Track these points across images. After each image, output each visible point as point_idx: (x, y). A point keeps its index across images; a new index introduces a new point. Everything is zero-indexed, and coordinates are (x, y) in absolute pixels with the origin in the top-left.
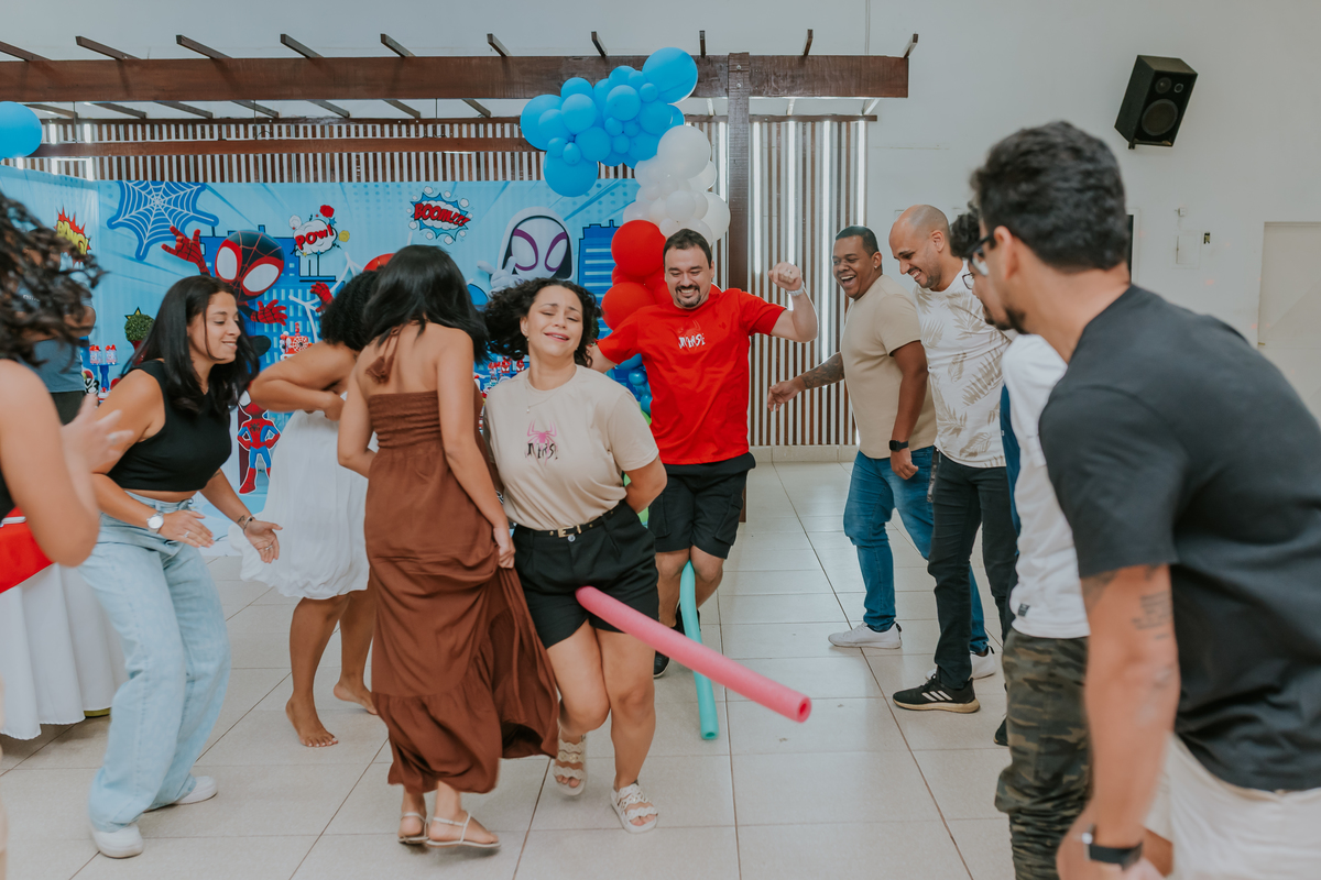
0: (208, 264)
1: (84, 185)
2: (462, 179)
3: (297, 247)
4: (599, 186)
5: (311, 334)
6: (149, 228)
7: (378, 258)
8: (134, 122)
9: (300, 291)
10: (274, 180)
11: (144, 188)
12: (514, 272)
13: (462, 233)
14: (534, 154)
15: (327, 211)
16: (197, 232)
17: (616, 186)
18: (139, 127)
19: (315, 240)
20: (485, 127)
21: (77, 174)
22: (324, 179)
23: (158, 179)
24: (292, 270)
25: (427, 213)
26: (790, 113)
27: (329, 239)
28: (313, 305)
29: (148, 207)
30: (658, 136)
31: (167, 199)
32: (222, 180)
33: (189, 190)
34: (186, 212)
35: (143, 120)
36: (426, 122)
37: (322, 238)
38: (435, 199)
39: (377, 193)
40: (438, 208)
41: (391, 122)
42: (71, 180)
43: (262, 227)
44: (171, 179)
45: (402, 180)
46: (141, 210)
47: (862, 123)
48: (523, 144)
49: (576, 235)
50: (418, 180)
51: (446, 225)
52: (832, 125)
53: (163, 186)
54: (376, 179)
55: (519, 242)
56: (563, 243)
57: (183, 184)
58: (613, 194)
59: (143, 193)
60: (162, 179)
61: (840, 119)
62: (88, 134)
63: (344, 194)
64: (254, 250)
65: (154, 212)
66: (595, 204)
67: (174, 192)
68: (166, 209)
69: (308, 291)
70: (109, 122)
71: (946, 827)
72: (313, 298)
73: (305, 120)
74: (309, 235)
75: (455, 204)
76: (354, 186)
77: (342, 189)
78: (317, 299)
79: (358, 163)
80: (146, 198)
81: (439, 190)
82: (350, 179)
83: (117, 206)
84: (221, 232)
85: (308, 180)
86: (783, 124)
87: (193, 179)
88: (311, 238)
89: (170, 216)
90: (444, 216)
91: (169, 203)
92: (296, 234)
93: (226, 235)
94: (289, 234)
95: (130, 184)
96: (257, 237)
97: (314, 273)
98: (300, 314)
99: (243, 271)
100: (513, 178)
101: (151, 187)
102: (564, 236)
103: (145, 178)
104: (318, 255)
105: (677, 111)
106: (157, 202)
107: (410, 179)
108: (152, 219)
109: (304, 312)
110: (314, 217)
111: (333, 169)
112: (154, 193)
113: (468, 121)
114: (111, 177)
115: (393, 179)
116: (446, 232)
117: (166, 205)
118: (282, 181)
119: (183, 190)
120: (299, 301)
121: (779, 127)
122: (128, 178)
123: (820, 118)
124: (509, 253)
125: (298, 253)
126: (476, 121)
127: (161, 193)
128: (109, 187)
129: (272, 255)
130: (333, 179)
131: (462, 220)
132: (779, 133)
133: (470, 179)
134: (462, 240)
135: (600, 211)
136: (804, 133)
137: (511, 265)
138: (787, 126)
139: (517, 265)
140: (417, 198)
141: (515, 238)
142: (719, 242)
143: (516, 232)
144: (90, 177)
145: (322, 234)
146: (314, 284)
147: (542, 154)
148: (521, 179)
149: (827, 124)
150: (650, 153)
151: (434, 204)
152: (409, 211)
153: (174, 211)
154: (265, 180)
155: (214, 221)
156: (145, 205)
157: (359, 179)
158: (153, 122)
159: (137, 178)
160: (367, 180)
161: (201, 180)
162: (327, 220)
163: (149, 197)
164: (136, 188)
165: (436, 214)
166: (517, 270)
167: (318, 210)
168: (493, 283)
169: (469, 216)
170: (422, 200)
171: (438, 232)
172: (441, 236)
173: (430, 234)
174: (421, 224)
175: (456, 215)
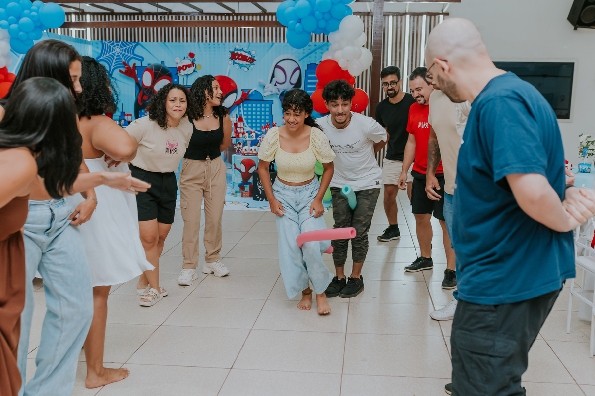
0: (139, 79)
1: (86, 42)
2: (253, 41)
3: (178, 72)
4: (315, 45)
6: (114, 62)
8: (108, 14)
10: (168, 41)
11: (112, 44)
12: (275, 85)
13: (252, 66)
14: (282, 29)
15: (192, 55)
16: (135, 64)
17: (323, 45)
18: (110, 16)
19: (186, 69)
20: (264, 17)
21: (83, 37)
22: (191, 41)
23: (118, 40)
25: (237, 57)
26: (407, 12)
27: (192, 68)
29: (113, 52)
30: (340, 20)
31: (122, 49)
32: (146, 41)
33: (131, 45)
34: (130, 55)
35: (112, 13)
36: (237, 15)
37: (189, 68)
38: (240, 50)
39: (214, 48)
40: (241, 55)
41: (222, 15)
42: (81, 40)
43: (163, 62)
44: (124, 40)
45: (225, 41)
46: (111, 54)
47: (441, 16)
48: (277, 24)
49: (304, 68)
50: (233, 41)
51: (245, 63)
52: (427, 17)
53: (120, 43)
54: (214, 41)
55: (278, 71)
56: (298, 72)
57: (129, 42)
58: (322, 49)
59: (112, 46)
60: (120, 40)
61: (430, 15)
62: (88, 19)
63: (200, 47)
64: (159, 72)
65: (116, 55)
66: (314, 54)
67: (125, 46)
68: (121, 54)
70: (97, 14)
71: (444, 339)
73: (183, 13)
74: (184, 66)
75: (249, 53)
76: (204, 44)
77: (199, 45)
79: (206, 34)
80: (113, 48)
81: (242, 46)
82: (202, 41)
83: (100, 52)
84: (145, 64)
85: (183, 41)
86: (403, 17)
87: (133, 40)
88: (184, 68)
89: (123, 56)
90: (244, 58)
91: (123, 51)
92: (178, 66)
93: (147, 66)
94: (174, 66)
95: (106, 42)
96: (161, 66)
99: (154, 82)
100: (276, 41)
101: (115, 43)
102: (299, 68)
103: (113, 39)
104: (187, 75)
105: (349, 8)
106: (118, 50)
107: (229, 41)
108: (115, 58)
110: (186, 58)
111: (195, 36)
112: (116, 46)
113: (256, 15)
114: (98, 39)
115: (222, 41)
116: (244, 66)
117: (121, 52)
118: (172, 41)
119: (129, 45)
121: (401, 18)
122: (105, 39)
123: (422, 14)
124: (273, 76)
125: (178, 75)
126: (260, 15)
127: (119, 46)
128: (97, 43)
129: (167, 75)
130: (195, 41)
131: (252, 60)
132: (401, 21)
133: (257, 41)
134: (252, 70)
135: (316, 57)
136: (413, 21)
137: (274, 82)
138: (405, 18)
139: (277, 82)
140: (232, 50)
141: (276, 69)
142: (367, 71)
143: (277, 66)
144: (89, 39)
145: (189, 66)
147: (286, 28)
148: (280, 42)
149: (425, 17)
150: (336, 28)
151: (239, 53)
152: (228, 56)
153: (125, 54)
154: (165, 41)
155: (142, 60)
156: (112, 51)
157: (206, 41)
158: (117, 14)
159: (109, 39)
160: (210, 41)
161: (137, 41)
162: (192, 60)
163: (114, 48)
164: (109, 44)
165: (240, 57)
166: (277, 84)
167: (188, 55)
168: (265, 90)
169: (255, 59)
170: (234, 51)
171: (241, 66)
172: (243, 68)
173: (238, 67)
174: (234, 62)
175: (250, 58)
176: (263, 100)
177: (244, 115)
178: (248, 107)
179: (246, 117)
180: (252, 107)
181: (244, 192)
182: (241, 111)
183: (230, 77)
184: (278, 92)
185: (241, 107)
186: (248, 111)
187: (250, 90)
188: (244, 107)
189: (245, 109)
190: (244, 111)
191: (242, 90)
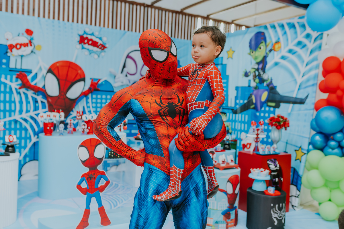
2: (104, 26)
3: (9, 50)
5: (14, 102)
7: (58, 62)
9: (9, 77)
12: (126, 76)
13: (103, 54)
15: (29, 32)
19: (20, 47)
22: (29, 14)
24: (4, 64)
25: (86, 41)
27: (29, 49)
28: (17, 85)
37: (25, 46)
38: (90, 35)
39: (59, 26)
40: (91, 40)
45: (73, 22)
50: (82, 23)
51: (95, 49)
54: (59, 19)
55: (129, 61)
63: (40, 24)
69: (14, 77)
72: (17, 81)
74: (17, 44)
75: (100, 39)
76: (46, 21)
77: (39, 21)
78: (20, 82)
79: (49, 10)
82: (43, 17)
85: (17, 13)
88: (18, 46)
90: (95, 44)
92: (8, 43)
94: (4, 42)
97: (18, 67)
98: (8, 90)
100: (128, 30)
104: (22, 56)
107: (77, 22)
109: (11, 89)
110: (21, 35)
115: (68, 21)
116: (95, 52)
120: (8, 82)
124: (124, 66)
125: (9, 54)
130: (33, 15)
131: (103, 47)
133: (108, 27)
134: (103, 57)
137: (125, 73)
139: (128, 73)
140: (81, 33)
141: (127, 59)
143: (128, 56)
145: (26, 45)
146: (18, 73)
148: (132, 31)
151: (90, 37)
152: (77, 39)
157: (49, 17)
160: (54, 19)
162: (29, 37)
165: (90, 42)
166: (128, 75)
167: (24, 31)
168: (116, 80)
169: (106, 46)
170: (84, 34)
171: (91, 52)
172: (93, 54)
173: (87, 53)
174: (82, 46)
175: (101, 44)
176: (113, 91)
177: (93, 107)
178: (97, 99)
179: (94, 109)
180: (102, 99)
181: (229, 221)
182: (89, 103)
183: (78, 63)
184: (128, 83)
185: (89, 98)
186: (97, 103)
187: (99, 80)
188: (92, 98)
189: (94, 101)
190: (92, 103)
191: (91, 79)
